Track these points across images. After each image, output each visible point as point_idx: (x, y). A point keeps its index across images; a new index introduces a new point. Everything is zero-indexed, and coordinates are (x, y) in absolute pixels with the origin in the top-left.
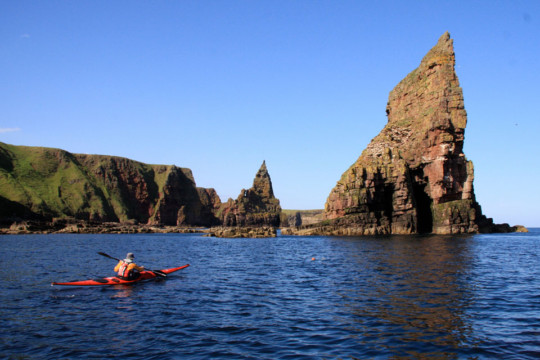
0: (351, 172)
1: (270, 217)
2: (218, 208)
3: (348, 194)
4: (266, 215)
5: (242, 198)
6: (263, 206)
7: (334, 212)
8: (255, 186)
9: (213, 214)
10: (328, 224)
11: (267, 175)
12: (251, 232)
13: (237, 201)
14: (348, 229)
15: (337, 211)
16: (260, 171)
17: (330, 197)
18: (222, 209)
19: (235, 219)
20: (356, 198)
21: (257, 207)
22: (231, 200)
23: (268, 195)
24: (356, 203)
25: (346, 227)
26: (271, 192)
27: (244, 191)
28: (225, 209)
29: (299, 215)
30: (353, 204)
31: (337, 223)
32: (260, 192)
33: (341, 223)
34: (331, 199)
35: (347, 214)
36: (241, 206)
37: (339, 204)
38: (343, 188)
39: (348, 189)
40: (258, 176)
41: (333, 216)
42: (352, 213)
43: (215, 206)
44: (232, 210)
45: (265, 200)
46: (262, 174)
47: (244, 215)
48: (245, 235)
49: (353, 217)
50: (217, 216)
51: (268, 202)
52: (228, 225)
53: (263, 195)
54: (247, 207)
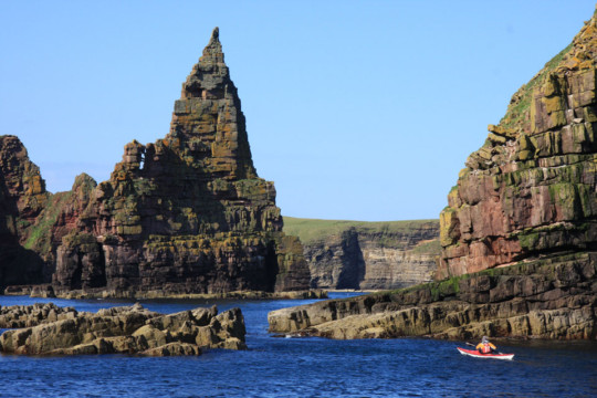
0: (547, 87)
1: (239, 251)
2: (32, 213)
3: (531, 176)
4: (223, 243)
5: (127, 174)
6: (210, 209)
7: (477, 248)
8: (180, 131)
9: (14, 239)
10: (453, 296)
11: (226, 87)
12: (144, 330)
13: (106, 188)
14: (533, 314)
15: (490, 242)
16: (200, 72)
17: (459, 188)
18: (49, 218)
19: (99, 261)
20: (564, 193)
21: (188, 212)
22: (86, 182)
23: (230, 165)
24: (566, 211)
25: (524, 307)
26: (243, 152)
27: (137, 150)
28: (64, 219)
29: (352, 242)
30: (551, 213)
31: (488, 291)
32: (201, 153)
33: (502, 289)
34: (465, 197)
35: (527, 253)
36: (125, 209)
37: (495, 214)
38: (511, 150)
39: (532, 154)
40: (193, 89)
41: (472, 263)
42: (549, 250)
43: (22, 205)
44: (89, 223)
45: (217, 185)
46: (209, 83)
47: (134, 242)
48: (118, 342)
49: (551, 266)
50: (30, 244)
51: (230, 194)
52: (74, 282)
53: (212, 164)
54: (146, 213)
